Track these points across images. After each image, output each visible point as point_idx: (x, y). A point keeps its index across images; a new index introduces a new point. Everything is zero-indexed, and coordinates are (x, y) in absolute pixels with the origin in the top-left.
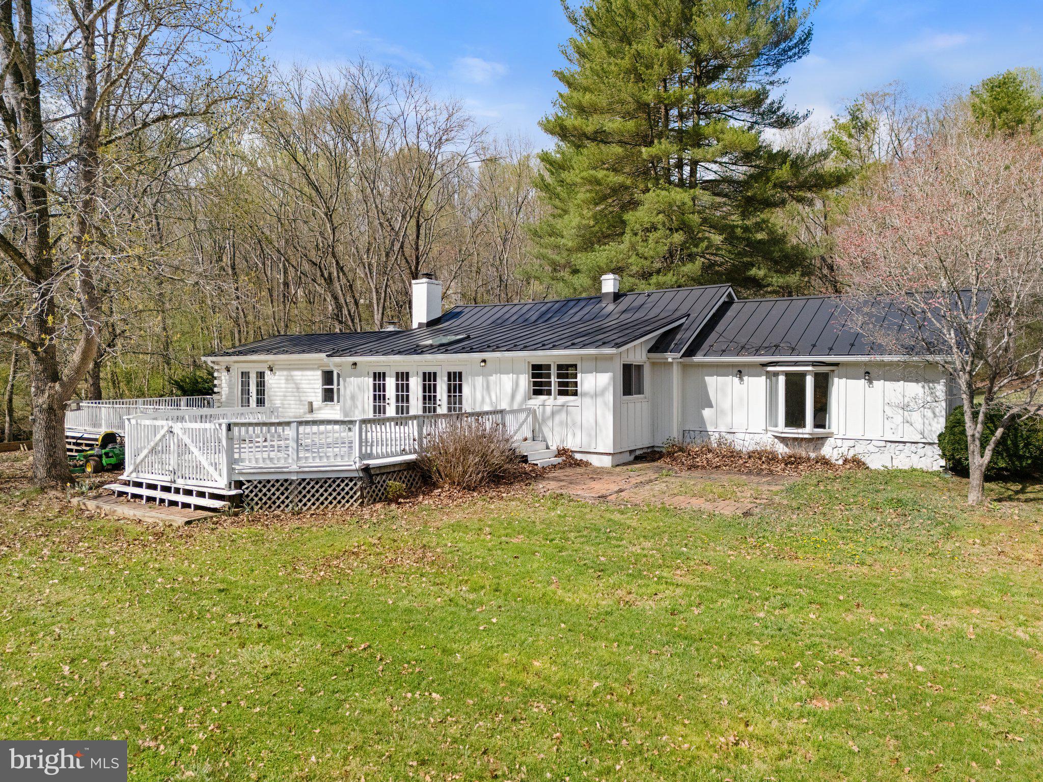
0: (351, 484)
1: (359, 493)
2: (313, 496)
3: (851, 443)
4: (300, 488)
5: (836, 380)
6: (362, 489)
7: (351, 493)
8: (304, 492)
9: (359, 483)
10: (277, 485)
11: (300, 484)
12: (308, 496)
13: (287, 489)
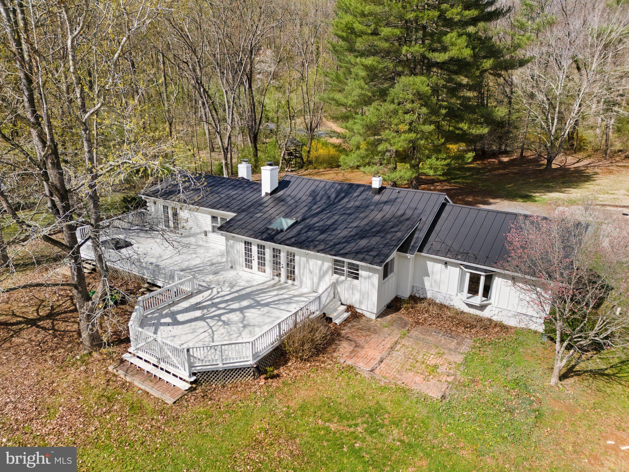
0: (248, 370)
1: (252, 373)
2: (231, 376)
3: (500, 310)
4: (224, 374)
5: (497, 278)
6: (253, 371)
7: (249, 374)
8: (226, 375)
9: (252, 369)
10: (213, 373)
11: (224, 372)
12: (228, 377)
13: (218, 375)
